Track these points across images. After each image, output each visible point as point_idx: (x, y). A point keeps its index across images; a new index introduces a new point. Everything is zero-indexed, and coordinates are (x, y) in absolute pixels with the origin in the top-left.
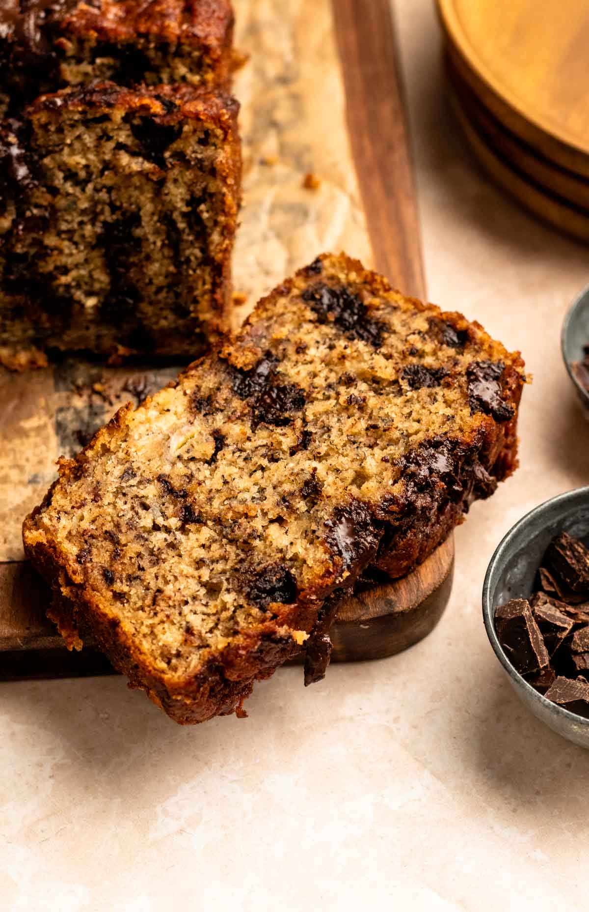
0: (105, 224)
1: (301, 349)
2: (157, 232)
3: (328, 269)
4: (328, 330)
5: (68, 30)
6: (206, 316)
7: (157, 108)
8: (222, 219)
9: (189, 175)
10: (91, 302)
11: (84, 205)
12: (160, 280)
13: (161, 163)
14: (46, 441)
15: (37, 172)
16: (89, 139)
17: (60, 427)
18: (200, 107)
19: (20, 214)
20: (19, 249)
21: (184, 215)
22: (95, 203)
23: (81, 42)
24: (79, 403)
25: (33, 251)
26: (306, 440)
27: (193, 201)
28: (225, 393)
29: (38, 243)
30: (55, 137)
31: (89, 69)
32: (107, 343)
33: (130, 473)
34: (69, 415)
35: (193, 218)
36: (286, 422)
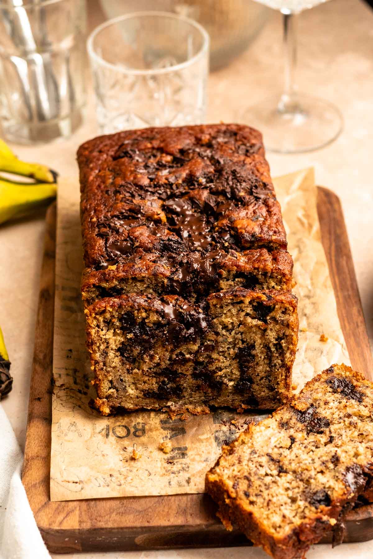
0: (239, 348)
1: (326, 403)
2: (262, 352)
3: (336, 371)
4: (338, 396)
5: (224, 266)
6: (282, 391)
7: (264, 298)
8: (291, 346)
9: (278, 327)
10: (231, 383)
11: (230, 340)
12: (262, 374)
13: (265, 321)
14: (211, 444)
15: (210, 325)
16: (234, 311)
17: (216, 438)
18: (283, 298)
19: (202, 344)
20: (201, 359)
21: (275, 345)
22: (235, 339)
23: (229, 271)
24: (225, 428)
25: (206, 361)
26: (331, 440)
27: (279, 339)
28: (294, 421)
29: (209, 357)
30: (219, 310)
31: (232, 283)
32: (237, 403)
33: (254, 452)
34: (221, 434)
35: (278, 346)
36: (322, 432)
